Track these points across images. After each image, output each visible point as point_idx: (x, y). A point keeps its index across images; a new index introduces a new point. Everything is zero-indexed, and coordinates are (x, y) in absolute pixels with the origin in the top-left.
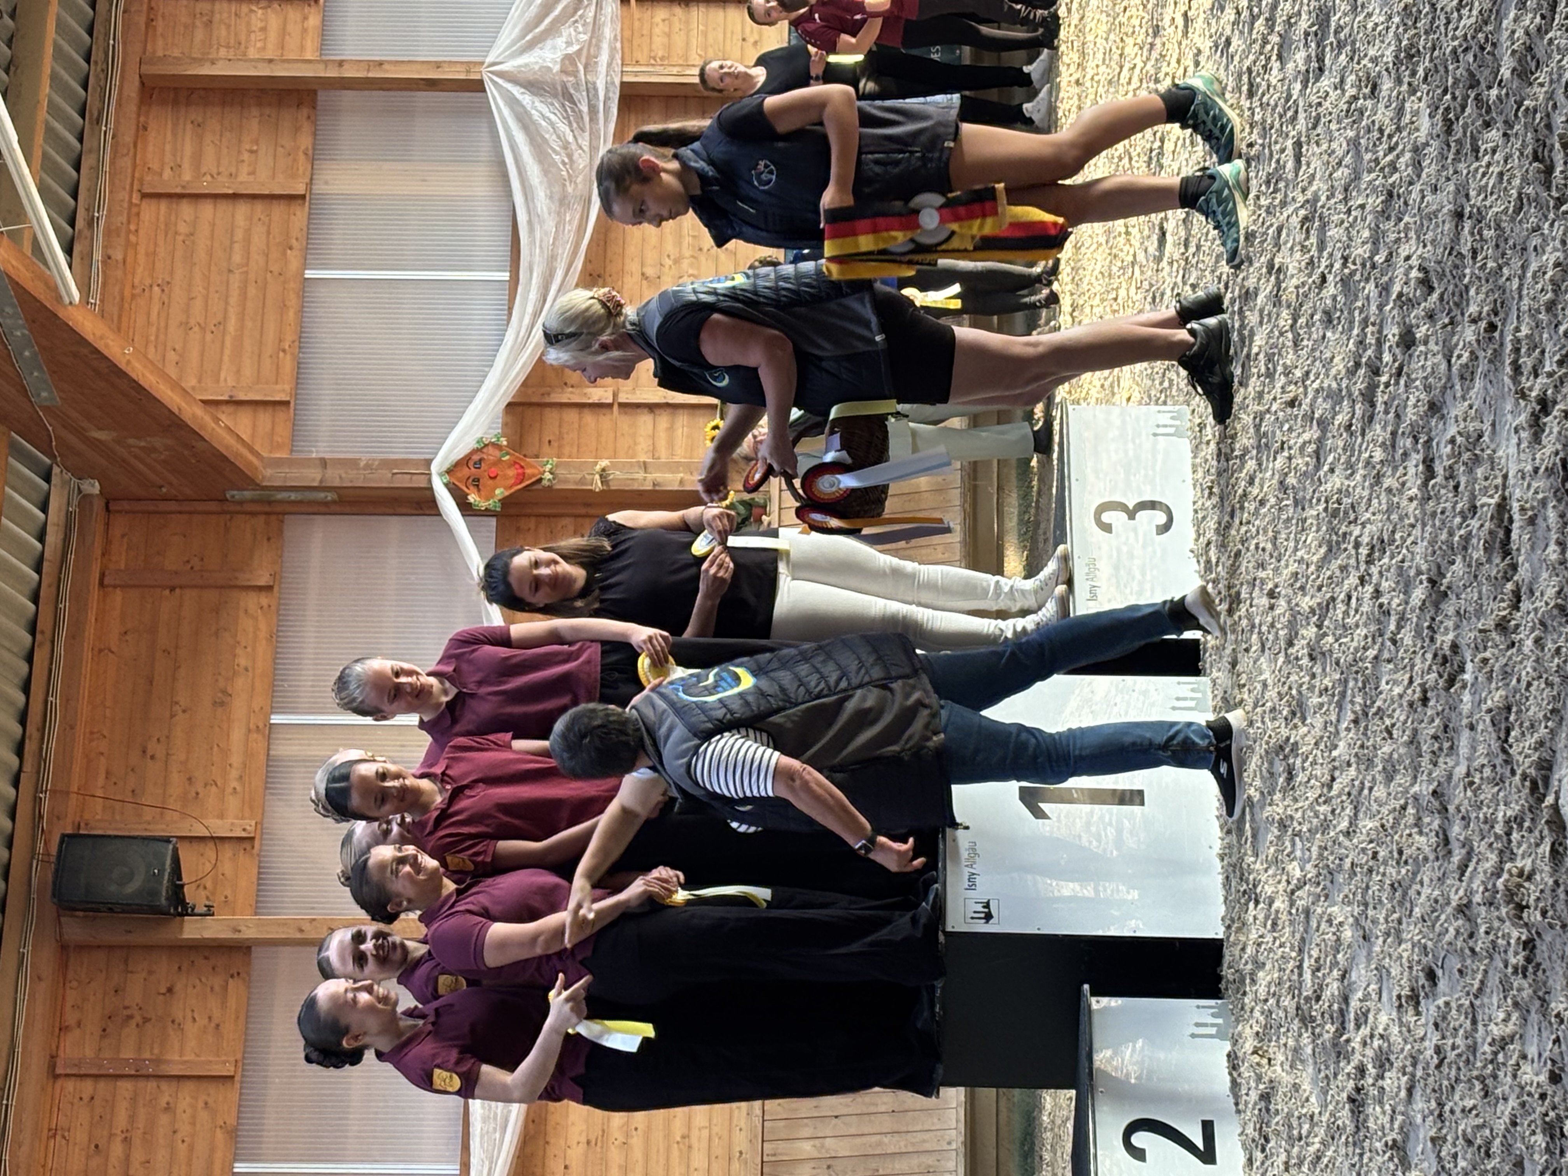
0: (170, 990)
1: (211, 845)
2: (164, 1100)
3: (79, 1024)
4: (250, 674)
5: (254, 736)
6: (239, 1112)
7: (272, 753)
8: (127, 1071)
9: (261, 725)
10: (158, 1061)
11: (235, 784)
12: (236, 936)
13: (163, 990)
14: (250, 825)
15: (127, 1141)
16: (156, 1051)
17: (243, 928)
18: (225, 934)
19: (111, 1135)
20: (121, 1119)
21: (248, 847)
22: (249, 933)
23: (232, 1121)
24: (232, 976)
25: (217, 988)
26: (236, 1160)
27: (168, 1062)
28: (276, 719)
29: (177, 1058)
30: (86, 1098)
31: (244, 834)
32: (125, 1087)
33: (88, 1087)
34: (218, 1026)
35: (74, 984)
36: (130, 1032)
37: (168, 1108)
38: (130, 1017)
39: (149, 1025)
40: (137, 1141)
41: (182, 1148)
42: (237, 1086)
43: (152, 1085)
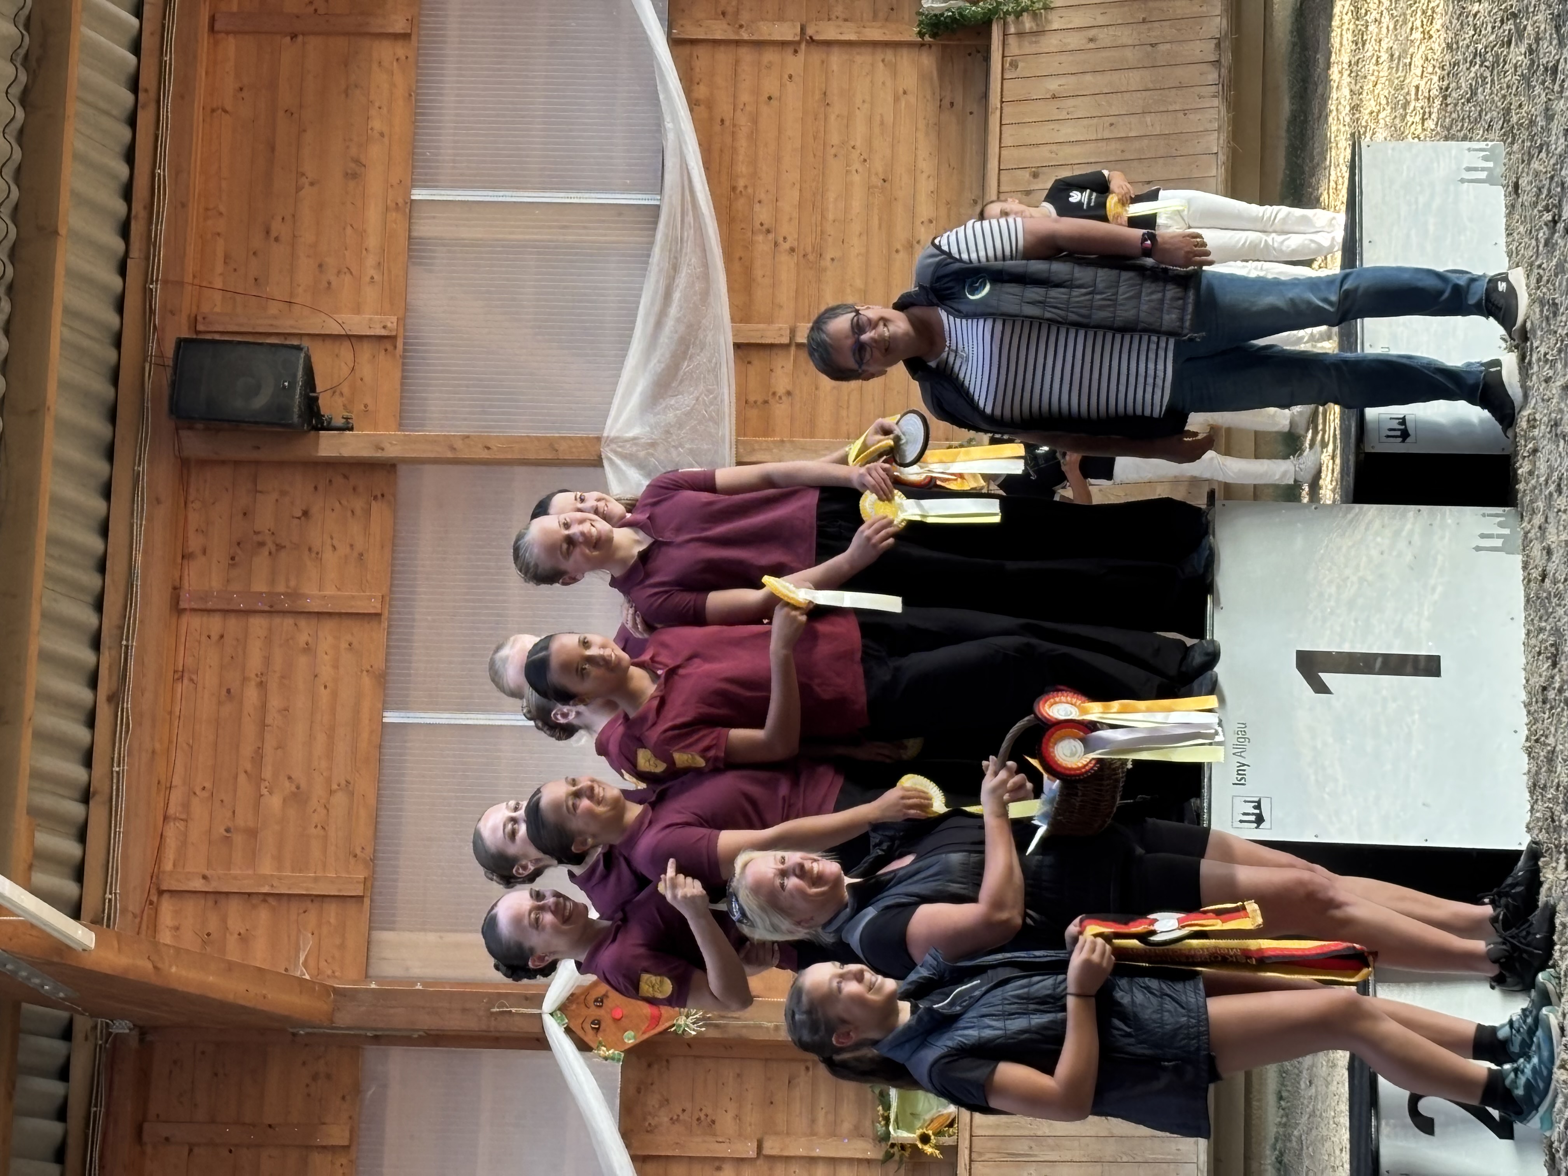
0: (305, 513)
1: (347, 344)
2: (303, 638)
3: (204, 552)
4: (386, 140)
5: (393, 215)
6: (388, 654)
7: (415, 234)
8: (260, 606)
9: (400, 201)
10: (294, 595)
11: (372, 272)
12: (379, 454)
13: (299, 514)
14: (392, 322)
15: (261, 685)
16: (292, 583)
17: (386, 445)
18: (366, 452)
19: (245, 680)
20: (255, 662)
21: (390, 347)
22: (392, 451)
23: (379, 664)
24: (375, 498)
25: (358, 512)
26: (385, 709)
27: (305, 596)
28: (418, 194)
29: (316, 592)
30: (215, 637)
31: (384, 333)
32: (258, 624)
33: (215, 624)
34: (361, 555)
35: (197, 505)
36: (261, 562)
37: (308, 649)
38: (262, 544)
39: (283, 554)
40: (273, 685)
41: (324, 696)
42: (385, 624)
43: (289, 621)
